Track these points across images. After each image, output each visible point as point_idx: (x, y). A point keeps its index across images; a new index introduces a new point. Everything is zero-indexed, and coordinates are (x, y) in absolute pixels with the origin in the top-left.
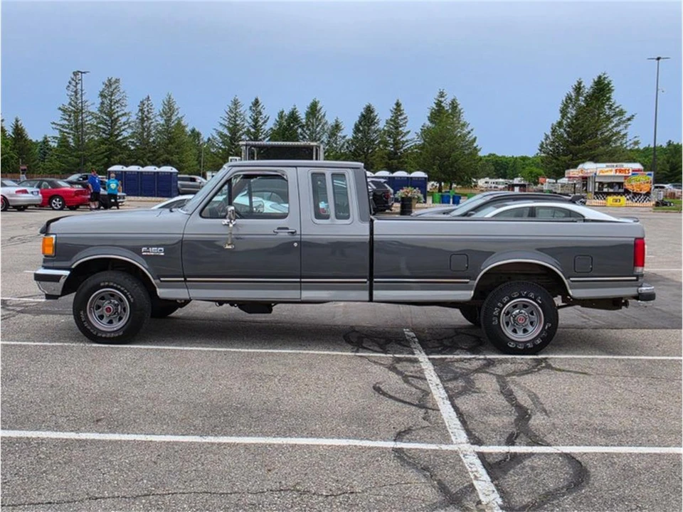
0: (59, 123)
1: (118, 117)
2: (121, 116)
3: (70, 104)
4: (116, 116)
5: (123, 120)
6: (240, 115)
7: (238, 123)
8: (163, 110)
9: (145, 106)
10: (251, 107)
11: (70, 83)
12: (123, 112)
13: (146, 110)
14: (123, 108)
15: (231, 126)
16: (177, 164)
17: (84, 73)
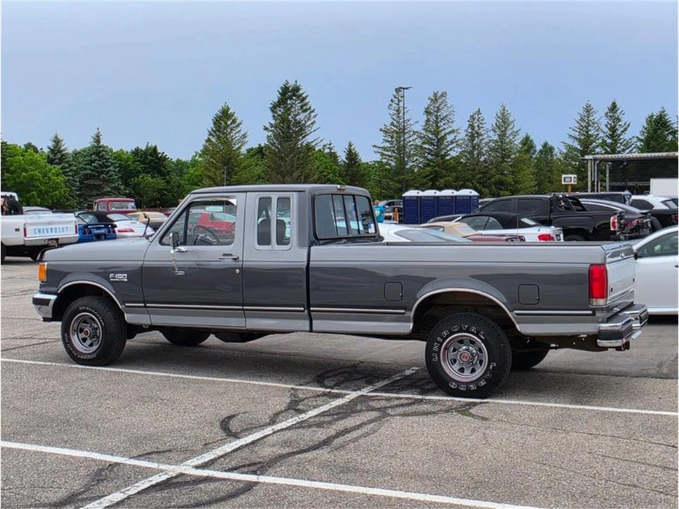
0: (380, 146)
1: (445, 135)
2: (448, 134)
3: (392, 124)
4: (442, 134)
5: (450, 138)
6: (593, 123)
7: (590, 133)
8: (496, 124)
9: (476, 121)
10: (607, 113)
11: (392, 101)
12: (451, 129)
13: (476, 125)
14: (450, 124)
15: (583, 137)
16: (511, 185)
17: (407, 88)
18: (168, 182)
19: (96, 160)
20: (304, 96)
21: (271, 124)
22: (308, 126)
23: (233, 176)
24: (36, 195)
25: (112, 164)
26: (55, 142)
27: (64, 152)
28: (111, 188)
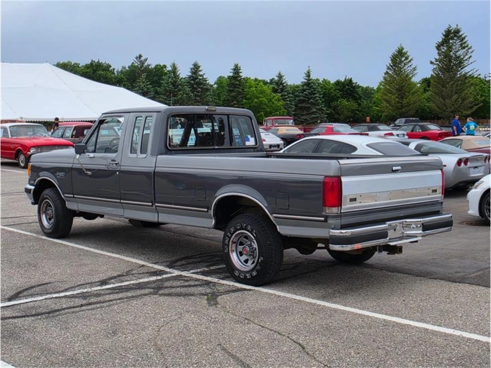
18: (359, 105)
19: (307, 89)
20: (463, 36)
21: (436, 59)
22: (466, 60)
23: (404, 100)
24: (263, 114)
25: (318, 92)
26: (279, 77)
27: (285, 84)
28: (317, 109)
